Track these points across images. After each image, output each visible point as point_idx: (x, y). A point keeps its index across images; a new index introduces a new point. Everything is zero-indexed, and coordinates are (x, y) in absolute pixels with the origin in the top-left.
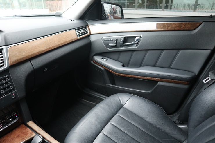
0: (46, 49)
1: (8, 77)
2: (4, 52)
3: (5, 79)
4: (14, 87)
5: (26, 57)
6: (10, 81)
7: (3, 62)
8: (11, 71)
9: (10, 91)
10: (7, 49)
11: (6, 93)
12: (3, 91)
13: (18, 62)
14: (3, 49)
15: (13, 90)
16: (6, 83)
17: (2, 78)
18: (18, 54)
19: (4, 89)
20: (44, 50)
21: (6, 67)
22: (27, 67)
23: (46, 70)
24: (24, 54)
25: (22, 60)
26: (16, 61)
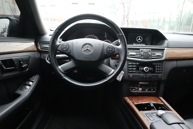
0: (190, 57)
1: (162, 65)
2: (165, 51)
3: (160, 65)
4: (162, 72)
5: (175, 57)
6: (162, 68)
7: (162, 56)
8: (164, 62)
9: (160, 73)
10: (167, 49)
11: (158, 73)
12: (156, 71)
13: (170, 59)
14: (165, 49)
15: (161, 73)
16: (160, 68)
17: (159, 64)
18: (171, 54)
19: (158, 70)
20: (189, 57)
21: (163, 59)
22: (174, 64)
23: (184, 71)
24: (175, 55)
25: (172, 59)
26: (169, 58)
